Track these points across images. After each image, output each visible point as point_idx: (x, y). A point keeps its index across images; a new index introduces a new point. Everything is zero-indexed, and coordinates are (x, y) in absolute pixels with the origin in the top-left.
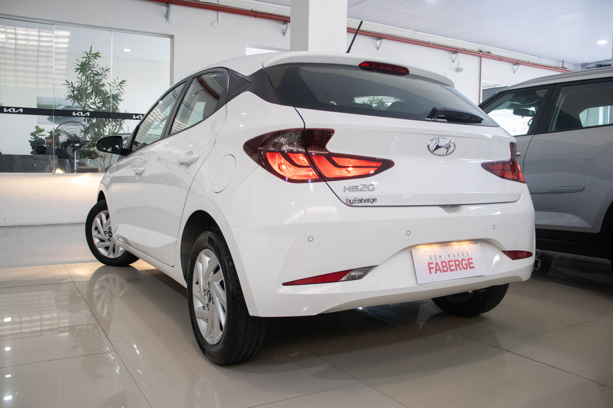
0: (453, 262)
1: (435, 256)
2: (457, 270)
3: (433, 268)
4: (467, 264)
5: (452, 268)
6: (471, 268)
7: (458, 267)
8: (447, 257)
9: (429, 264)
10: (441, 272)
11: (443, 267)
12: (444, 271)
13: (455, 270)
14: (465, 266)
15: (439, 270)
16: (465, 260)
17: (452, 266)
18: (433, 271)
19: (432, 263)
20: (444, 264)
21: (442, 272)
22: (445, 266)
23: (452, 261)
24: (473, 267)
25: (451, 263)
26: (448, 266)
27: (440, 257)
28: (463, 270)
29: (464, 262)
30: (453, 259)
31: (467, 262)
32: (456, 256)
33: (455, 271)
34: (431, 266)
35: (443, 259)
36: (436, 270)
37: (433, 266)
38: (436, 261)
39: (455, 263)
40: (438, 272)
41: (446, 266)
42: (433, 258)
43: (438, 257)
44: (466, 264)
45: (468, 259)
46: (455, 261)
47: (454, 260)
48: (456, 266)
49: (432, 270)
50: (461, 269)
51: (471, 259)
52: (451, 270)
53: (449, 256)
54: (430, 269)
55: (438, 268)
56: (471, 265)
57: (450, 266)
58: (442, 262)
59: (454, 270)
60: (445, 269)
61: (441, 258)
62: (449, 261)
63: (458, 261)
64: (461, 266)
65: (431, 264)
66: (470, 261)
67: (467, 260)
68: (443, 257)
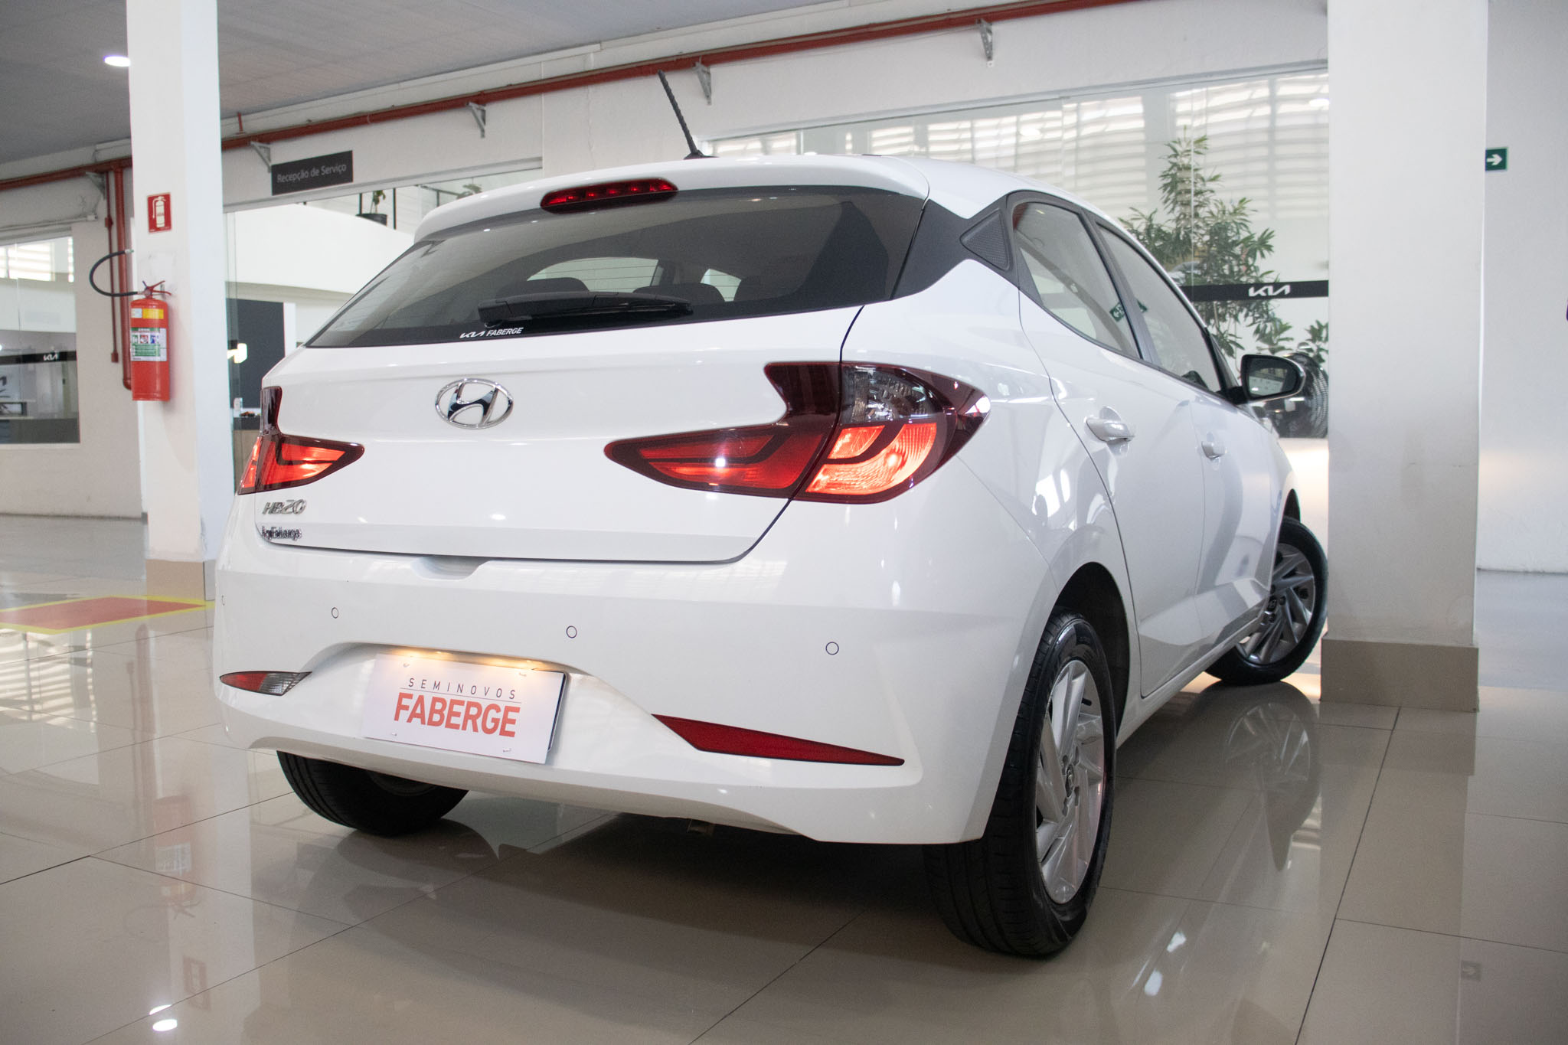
2: (464, 728)
3: (406, 708)
4: (499, 720)
5: (454, 720)
6: (504, 733)
7: (470, 722)
8: (454, 688)
9: (402, 696)
10: (423, 722)
11: (433, 711)
12: (431, 723)
14: (490, 725)
15: (421, 716)
16: (498, 709)
17: (458, 715)
18: (405, 715)
19: (410, 696)
20: (439, 706)
21: (426, 723)
22: (438, 712)
23: (461, 703)
24: (511, 734)
25: (456, 708)
26: (446, 713)
27: (437, 686)
29: (492, 714)
30: (466, 700)
31: (500, 716)
32: (480, 692)
34: (405, 702)
36: (413, 715)
37: (410, 703)
39: (468, 710)
40: (416, 721)
41: (440, 712)
42: (417, 684)
43: (429, 685)
44: (495, 721)
45: (508, 709)
46: (470, 705)
47: (468, 702)
48: (467, 716)
49: (402, 712)
50: (475, 729)
51: (517, 710)
52: (449, 725)
53: (460, 688)
54: (401, 707)
55: (418, 711)
56: (509, 728)
57: (452, 714)
58: (435, 700)
59: (456, 727)
60: (436, 718)
61: (436, 690)
62: (454, 702)
63: (478, 705)
64: (479, 721)
65: (405, 697)
66: (511, 715)
67: (503, 709)
68: (443, 688)
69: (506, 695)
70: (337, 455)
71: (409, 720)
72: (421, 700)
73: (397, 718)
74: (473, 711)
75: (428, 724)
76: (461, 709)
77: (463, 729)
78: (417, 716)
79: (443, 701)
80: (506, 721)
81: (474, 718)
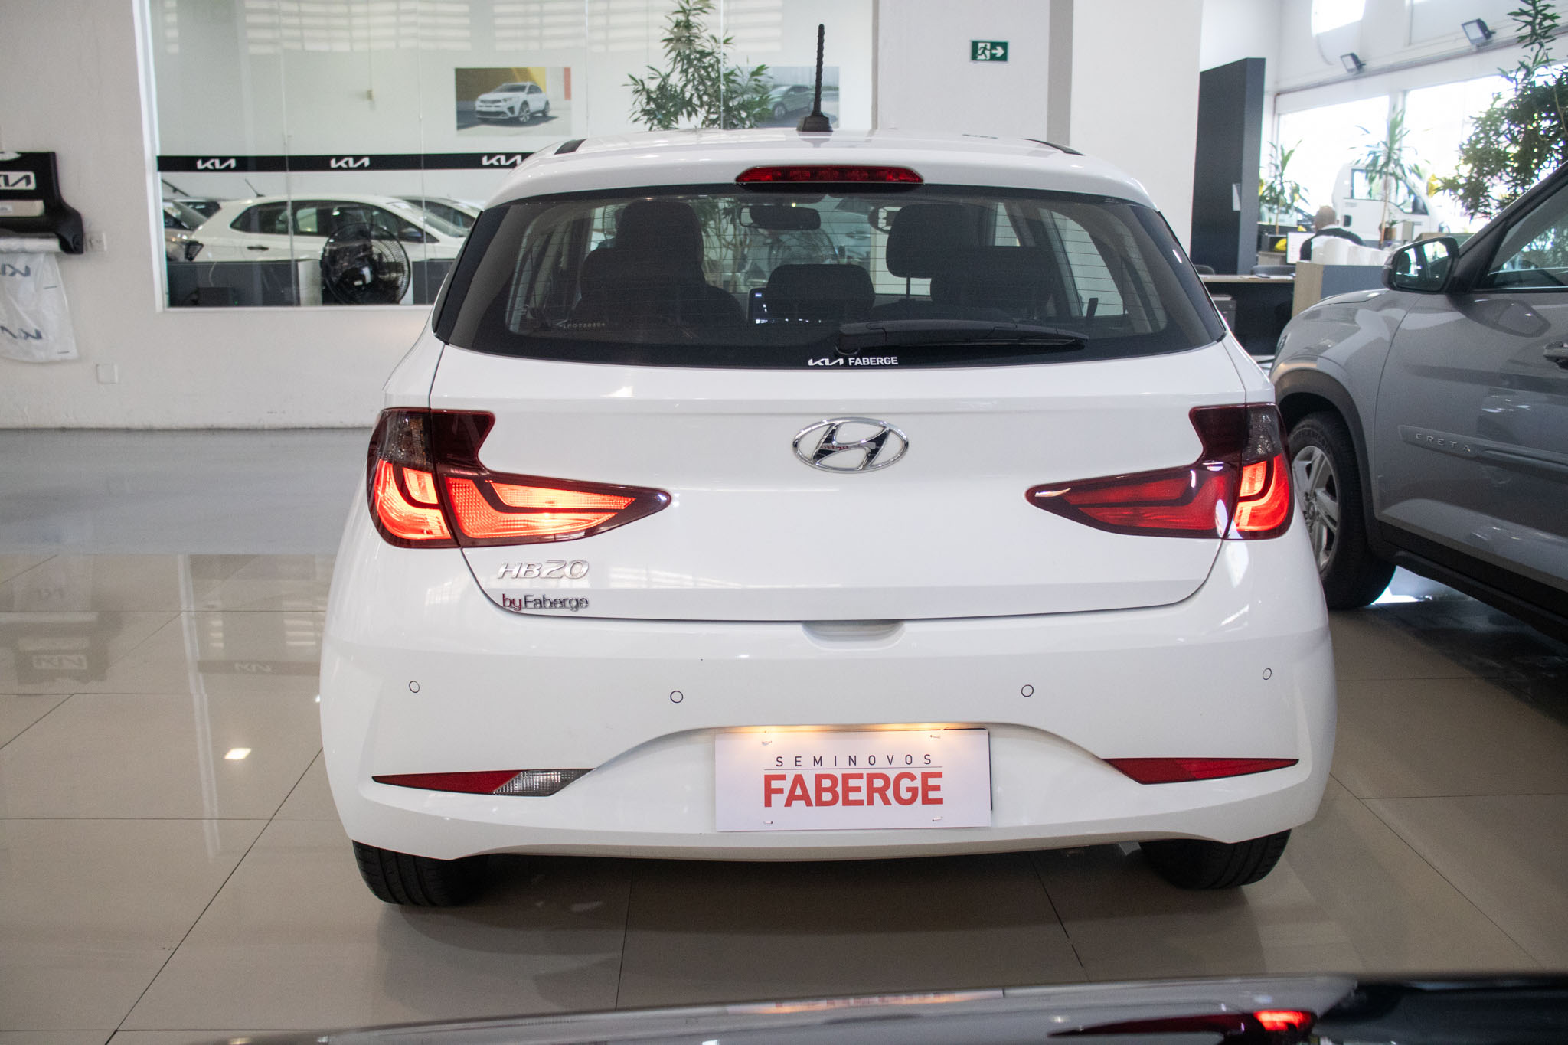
0: (862, 778)
1: (798, 759)
2: (870, 802)
3: (780, 791)
4: (917, 788)
5: (853, 796)
6: (926, 801)
7: (876, 796)
8: (843, 762)
9: (768, 779)
10: (809, 804)
11: (820, 790)
12: (820, 802)
13: (865, 803)
14: (906, 795)
15: (805, 797)
16: (912, 777)
17: (858, 789)
18: (778, 800)
19: (782, 777)
22: (826, 790)
23: (860, 776)
24: (940, 801)
25: (852, 783)
26: (839, 789)
28: (897, 804)
29: (905, 783)
30: (865, 773)
31: (918, 783)
33: (862, 804)
34: (775, 784)
35: (827, 767)
37: (786, 785)
38: (799, 772)
42: (789, 762)
43: (807, 762)
44: (913, 790)
45: (925, 776)
46: (871, 777)
47: (868, 774)
48: (871, 790)
49: (774, 796)
50: (886, 802)
51: (939, 775)
52: (847, 802)
53: (852, 760)
54: (769, 792)
55: (799, 792)
56: (932, 795)
57: (847, 789)
58: (819, 778)
59: (860, 803)
60: (827, 797)
61: (819, 766)
64: (890, 793)
66: (932, 782)
67: (919, 777)
69: (918, 761)
70: (621, 503)
71: (788, 804)
72: (799, 780)
73: (768, 803)
74: (878, 783)
75: (817, 805)
76: (862, 783)
77: (868, 804)
78: (799, 798)
79: (833, 779)
80: (926, 788)
81: (882, 791)
